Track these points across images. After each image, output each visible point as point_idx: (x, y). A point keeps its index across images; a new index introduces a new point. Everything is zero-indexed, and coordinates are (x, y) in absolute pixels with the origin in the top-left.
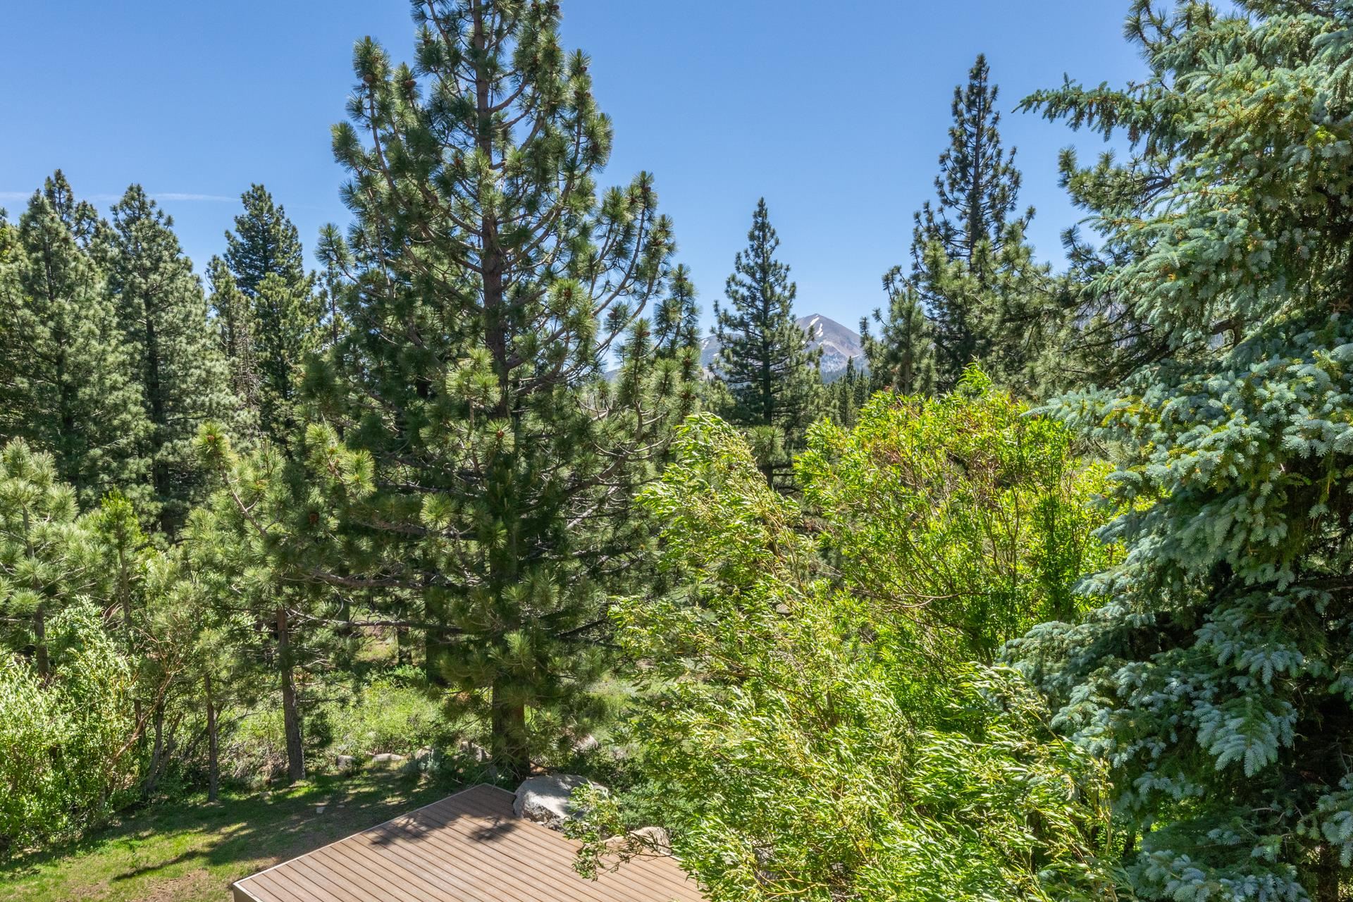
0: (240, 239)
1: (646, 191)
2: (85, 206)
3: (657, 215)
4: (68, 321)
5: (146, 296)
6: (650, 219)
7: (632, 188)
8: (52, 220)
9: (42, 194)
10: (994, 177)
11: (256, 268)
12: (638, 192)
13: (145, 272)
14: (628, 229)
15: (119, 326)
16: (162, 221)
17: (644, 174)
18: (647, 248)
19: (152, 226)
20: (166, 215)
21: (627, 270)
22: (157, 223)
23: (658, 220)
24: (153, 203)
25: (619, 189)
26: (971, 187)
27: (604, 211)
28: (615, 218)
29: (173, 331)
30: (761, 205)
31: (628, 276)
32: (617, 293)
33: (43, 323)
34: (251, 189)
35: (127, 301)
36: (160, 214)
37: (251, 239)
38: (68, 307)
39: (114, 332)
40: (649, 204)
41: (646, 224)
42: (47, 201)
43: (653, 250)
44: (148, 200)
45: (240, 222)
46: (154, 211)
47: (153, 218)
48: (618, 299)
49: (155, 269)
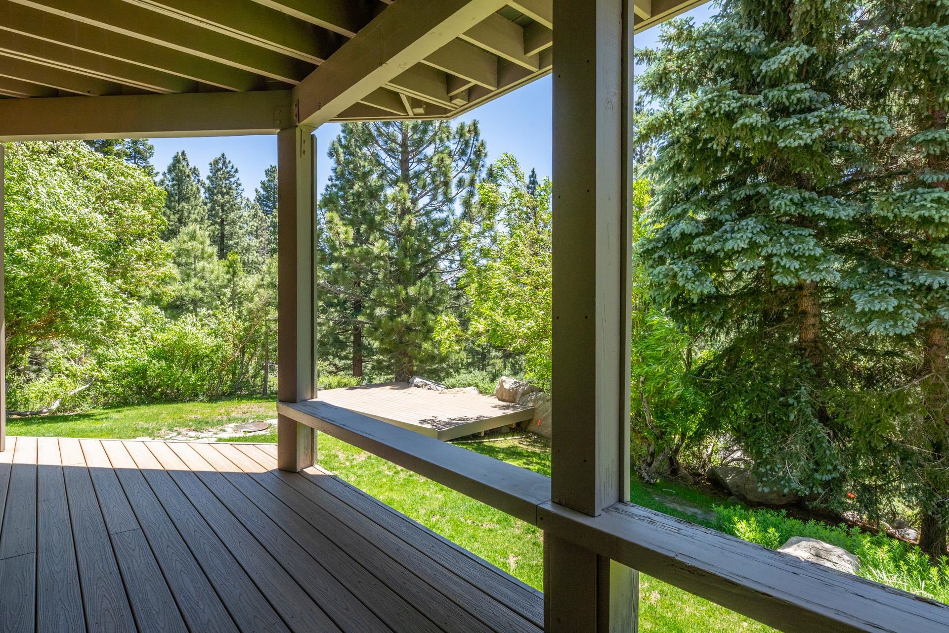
0: (262, 192)
1: (476, 128)
2: (195, 168)
3: (480, 138)
4: (186, 214)
5: (222, 206)
6: (477, 140)
7: (469, 126)
8: (183, 166)
9: (180, 154)
10: (650, 151)
11: (269, 207)
12: (472, 128)
13: (223, 194)
14: (467, 143)
15: (208, 219)
16: (233, 170)
17: (475, 120)
18: (475, 153)
19: (228, 173)
20: (235, 167)
21: (466, 161)
22: (231, 171)
23: (480, 141)
24: (230, 162)
25: (464, 123)
26: (638, 157)
27: (457, 132)
28: (462, 135)
29: (233, 222)
30: (533, 171)
31: (466, 164)
32: (461, 171)
33: (174, 214)
34: (270, 168)
35: (212, 209)
36: (233, 167)
37: (268, 192)
38: (186, 207)
39: (206, 221)
40: (477, 134)
41: (475, 142)
42: (181, 158)
43: (478, 154)
44: (227, 161)
45: (263, 183)
46: (230, 166)
47: (229, 169)
48: (461, 175)
49: (228, 193)
